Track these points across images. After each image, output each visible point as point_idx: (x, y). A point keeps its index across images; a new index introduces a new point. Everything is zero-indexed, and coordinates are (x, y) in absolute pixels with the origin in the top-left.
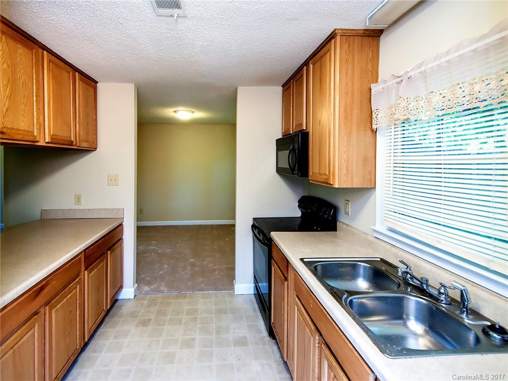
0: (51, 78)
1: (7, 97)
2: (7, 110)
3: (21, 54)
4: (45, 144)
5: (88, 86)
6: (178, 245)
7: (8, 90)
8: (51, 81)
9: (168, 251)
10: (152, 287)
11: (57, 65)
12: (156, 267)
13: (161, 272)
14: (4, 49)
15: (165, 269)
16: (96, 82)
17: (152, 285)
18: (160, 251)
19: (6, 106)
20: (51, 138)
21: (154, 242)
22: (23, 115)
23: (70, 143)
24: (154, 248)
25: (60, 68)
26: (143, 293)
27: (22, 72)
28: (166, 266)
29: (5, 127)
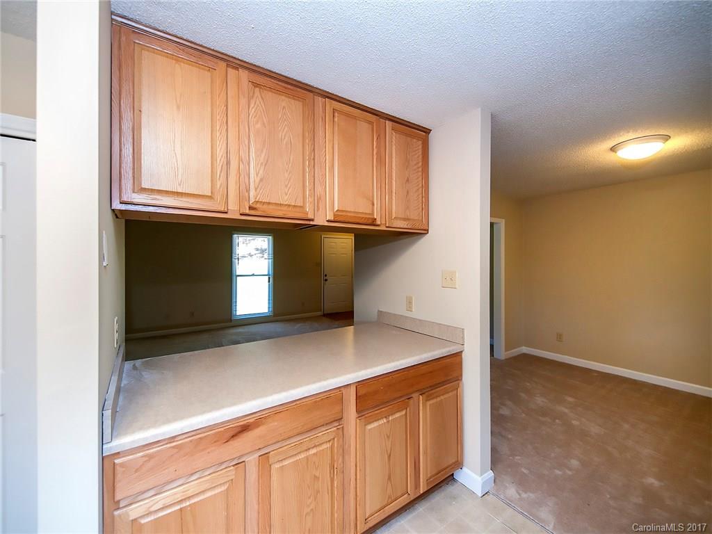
0: (336, 134)
1: (262, 163)
2: (261, 180)
3: (284, 107)
4: (327, 224)
5: (409, 139)
6: (626, 426)
7: (263, 155)
8: (336, 137)
9: (595, 429)
10: (524, 495)
11: (348, 115)
12: (553, 455)
13: (558, 472)
14: (258, 106)
15: (570, 470)
16: (427, 131)
17: (526, 493)
18: (574, 422)
19: (259, 175)
20: (334, 215)
21: (570, 399)
22: (286, 186)
23: (370, 222)
24: (566, 411)
25: (355, 118)
26: (502, 497)
27: (285, 131)
28: (575, 463)
29: (258, 202)
